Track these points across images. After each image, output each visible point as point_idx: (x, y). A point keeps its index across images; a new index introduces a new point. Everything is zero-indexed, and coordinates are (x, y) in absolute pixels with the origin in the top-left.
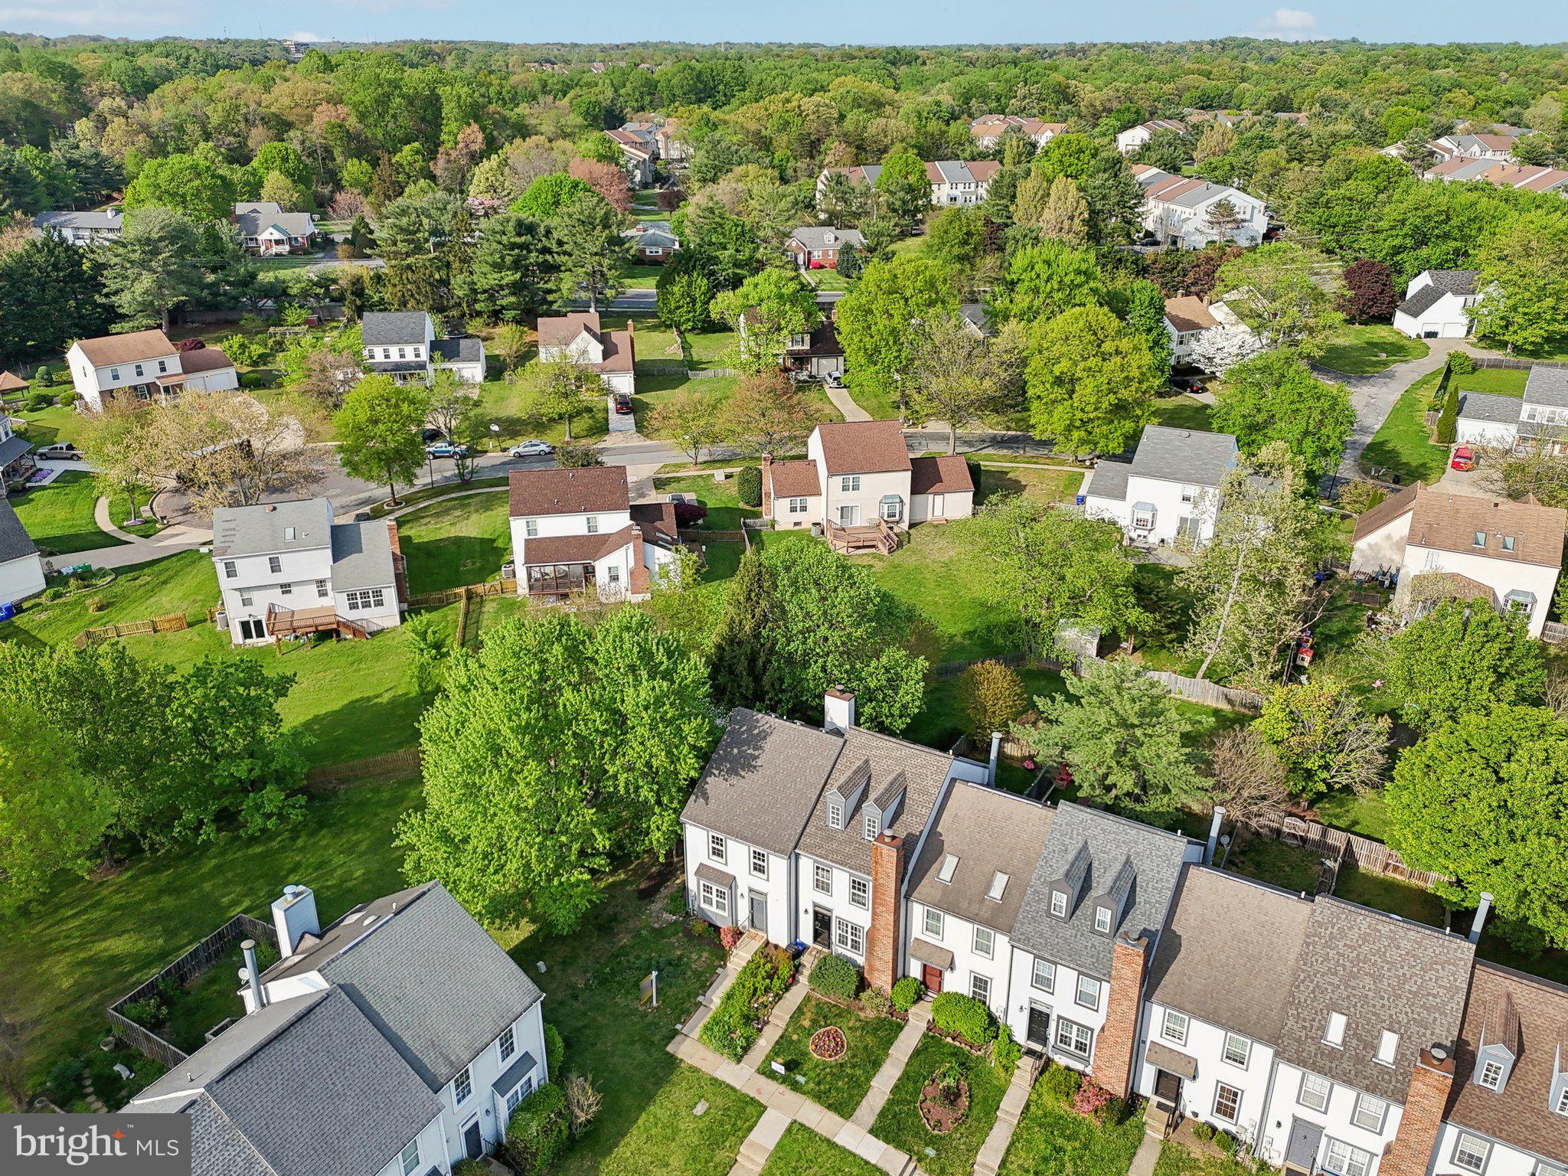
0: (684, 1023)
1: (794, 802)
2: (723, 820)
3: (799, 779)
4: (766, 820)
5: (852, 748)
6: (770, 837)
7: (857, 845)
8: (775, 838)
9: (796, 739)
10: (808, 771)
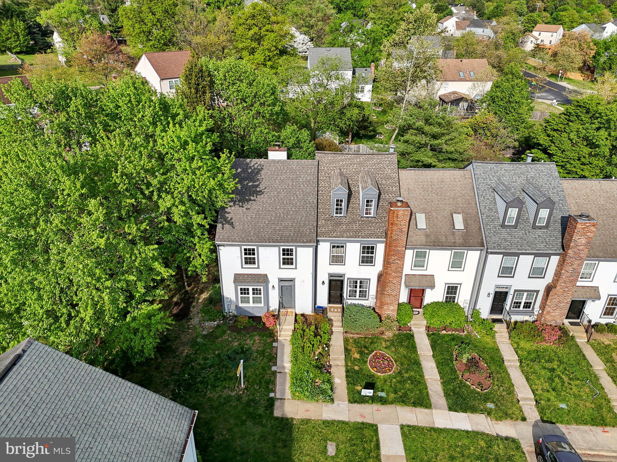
0: (274, 391)
1: (301, 207)
2: (252, 234)
3: (298, 193)
4: (287, 224)
5: (325, 165)
6: (296, 235)
7: (360, 222)
8: (300, 235)
9: (282, 168)
10: (302, 185)
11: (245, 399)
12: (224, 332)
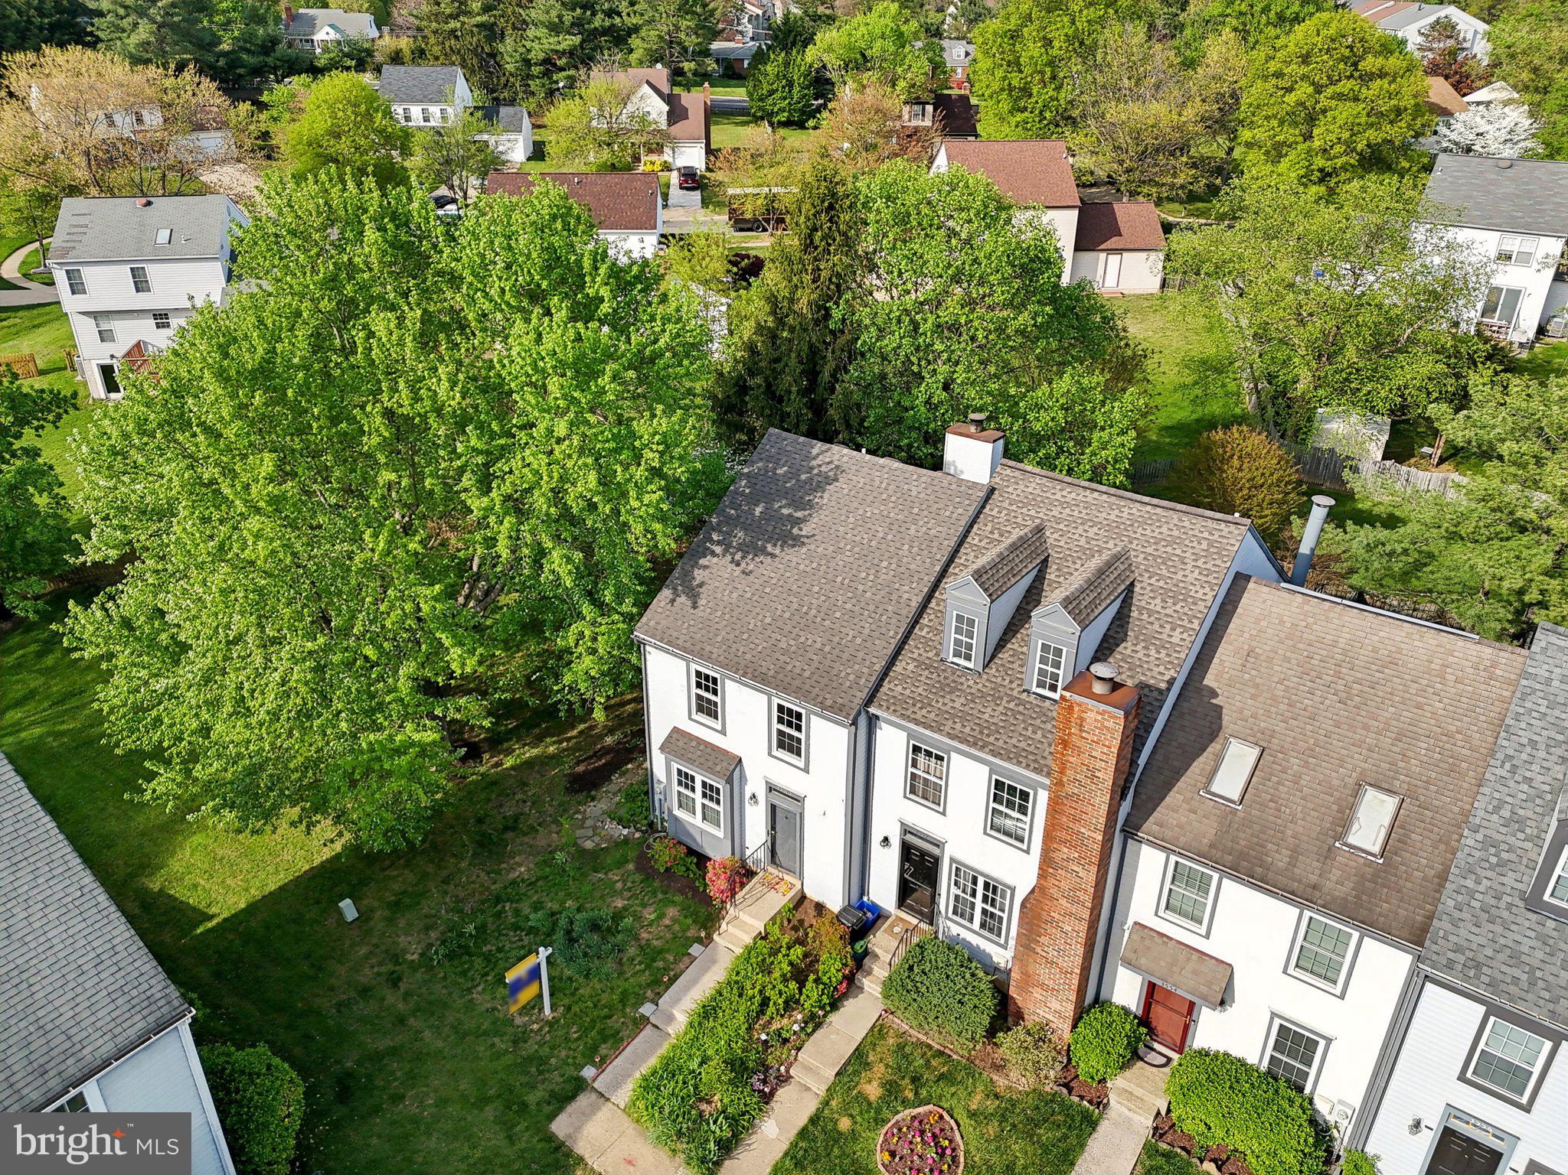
0: (601, 1066)
1: (872, 608)
2: (719, 639)
3: (885, 564)
4: (809, 642)
5: (1006, 504)
6: (815, 677)
7: (1012, 705)
8: (825, 681)
9: (884, 485)
10: (906, 547)
11: (531, 1047)
12: (621, 863)
